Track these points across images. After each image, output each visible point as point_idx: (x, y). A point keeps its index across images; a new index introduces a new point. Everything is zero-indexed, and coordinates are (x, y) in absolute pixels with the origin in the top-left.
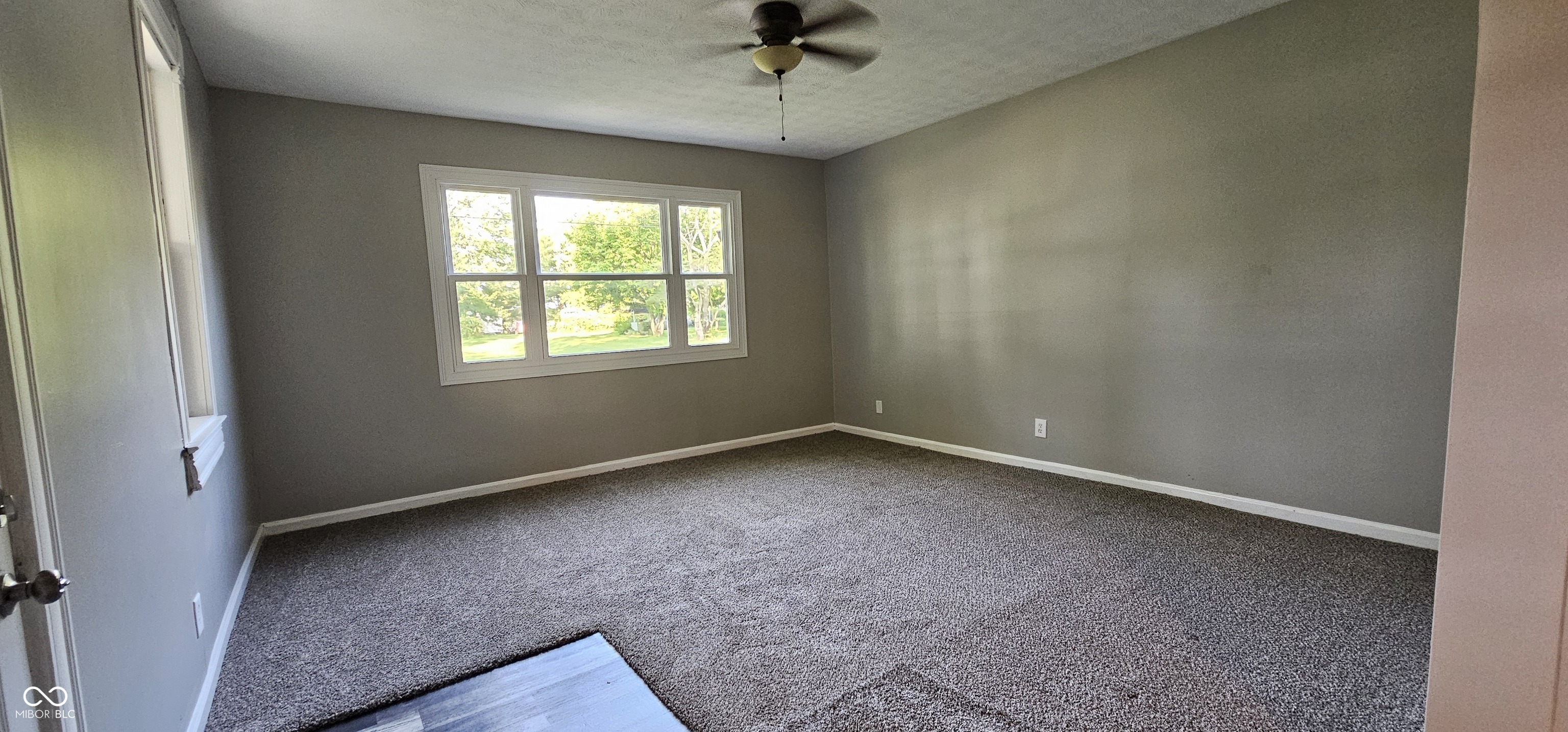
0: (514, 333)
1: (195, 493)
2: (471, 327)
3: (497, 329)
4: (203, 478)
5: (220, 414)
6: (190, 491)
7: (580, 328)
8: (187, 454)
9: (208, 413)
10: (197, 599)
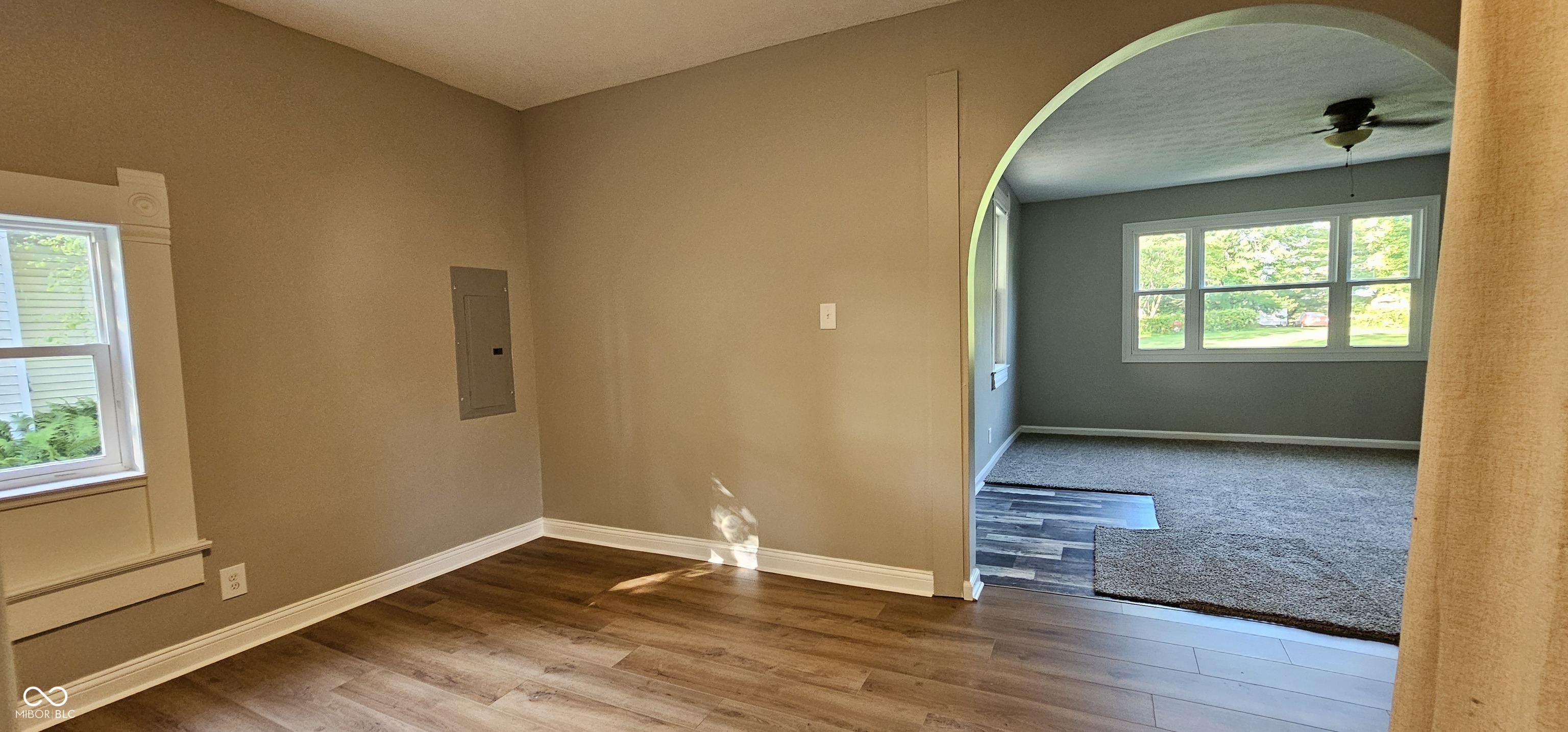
0: (1299, 326)
1: (994, 390)
2: (1243, 319)
3: (1279, 321)
4: (997, 386)
5: (1007, 364)
6: (992, 389)
7: (1393, 323)
8: (993, 374)
9: (1003, 363)
10: (990, 429)
